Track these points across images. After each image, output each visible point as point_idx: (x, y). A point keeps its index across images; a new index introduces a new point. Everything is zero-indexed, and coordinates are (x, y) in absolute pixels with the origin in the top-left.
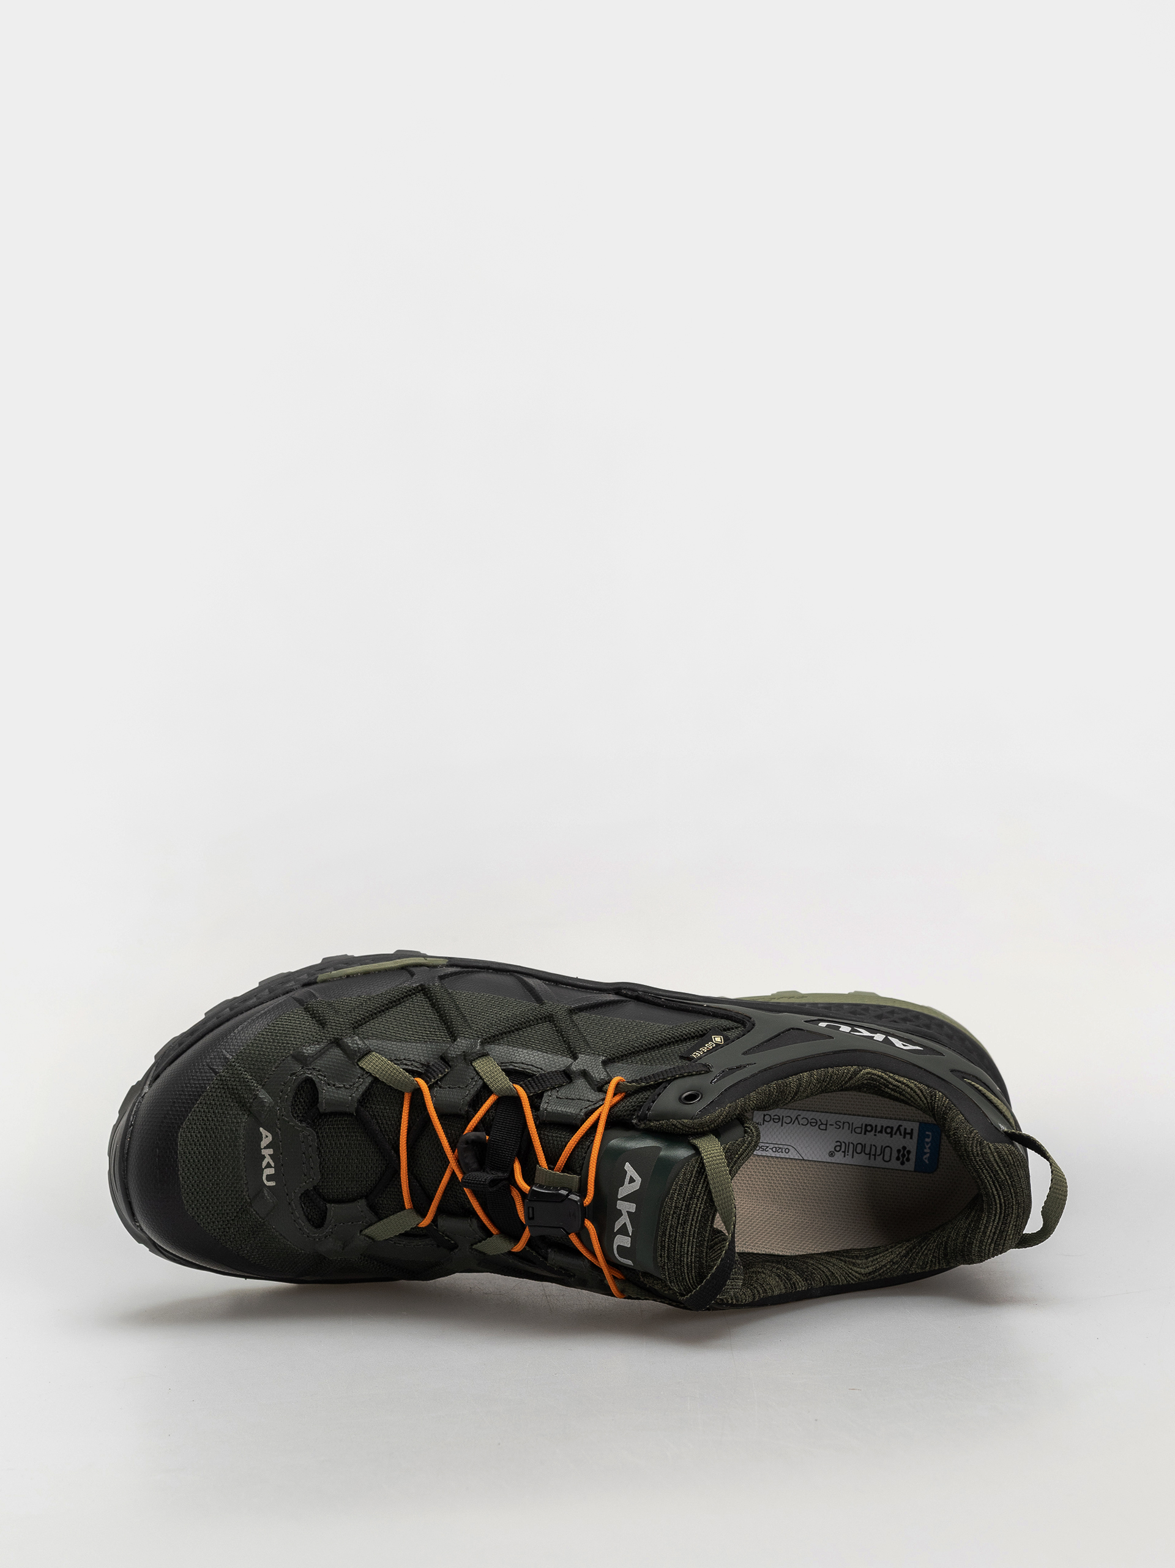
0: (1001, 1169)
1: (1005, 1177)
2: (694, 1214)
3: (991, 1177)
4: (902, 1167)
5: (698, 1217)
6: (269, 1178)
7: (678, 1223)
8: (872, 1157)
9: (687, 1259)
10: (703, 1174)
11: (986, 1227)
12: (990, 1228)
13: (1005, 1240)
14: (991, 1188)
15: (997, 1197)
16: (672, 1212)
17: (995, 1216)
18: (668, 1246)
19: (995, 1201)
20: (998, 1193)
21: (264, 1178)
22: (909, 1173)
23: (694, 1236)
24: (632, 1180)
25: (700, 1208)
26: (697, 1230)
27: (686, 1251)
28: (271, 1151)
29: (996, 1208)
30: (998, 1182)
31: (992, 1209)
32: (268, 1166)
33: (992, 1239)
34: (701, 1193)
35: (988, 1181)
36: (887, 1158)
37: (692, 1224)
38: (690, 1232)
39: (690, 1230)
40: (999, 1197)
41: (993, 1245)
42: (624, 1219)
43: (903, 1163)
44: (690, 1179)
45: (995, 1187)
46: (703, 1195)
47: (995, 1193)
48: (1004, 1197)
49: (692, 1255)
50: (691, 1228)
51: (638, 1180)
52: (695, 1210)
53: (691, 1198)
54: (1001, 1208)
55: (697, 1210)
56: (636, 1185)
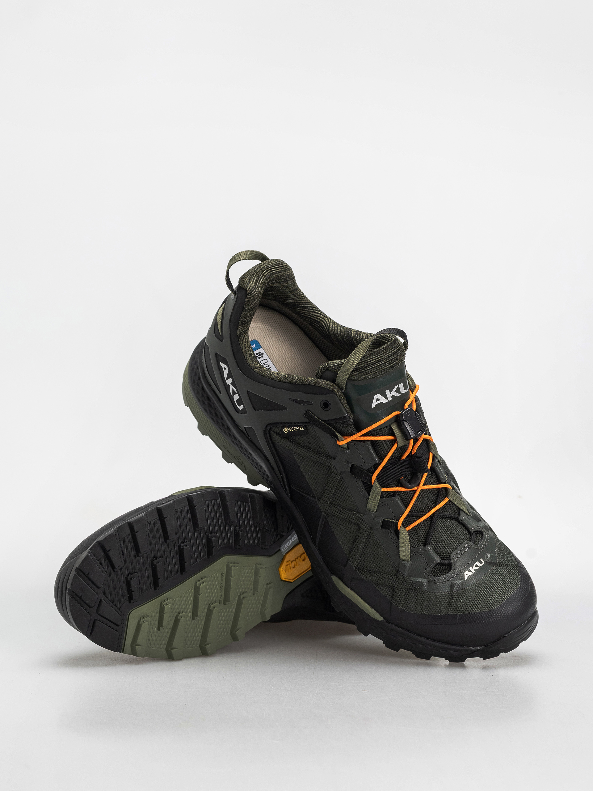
0: (254, 280)
1: (255, 277)
2: (374, 360)
3: (259, 281)
4: (265, 353)
5: (374, 357)
6: (481, 563)
7: (382, 364)
8: (270, 366)
9: (393, 351)
10: (357, 368)
11: (279, 272)
12: (278, 270)
13: (278, 262)
14: (263, 279)
15: (265, 275)
16: (380, 370)
17: (272, 271)
18: (393, 363)
19: (267, 275)
20: (263, 275)
21: (482, 564)
22: (264, 349)
23: (383, 354)
24: (378, 400)
25: (371, 359)
26: (380, 354)
27: (390, 353)
28: (471, 568)
29: (269, 272)
30: (259, 278)
31: (270, 274)
32: (477, 566)
33: (281, 267)
34: (365, 363)
35: (262, 282)
36: (266, 361)
37: (379, 358)
38: (382, 356)
39: (382, 357)
40: (264, 274)
41: (283, 265)
42: (394, 393)
43: (263, 354)
44: (362, 372)
45: (262, 277)
46: (365, 361)
47: (264, 276)
48: (263, 272)
49: (390, 350)
50: (381, 357)
51: (376, 397)
52: (373, 360)
53: (369, 365)
54: (268, 271)
55: (372, 359)
56: (378, 396)
